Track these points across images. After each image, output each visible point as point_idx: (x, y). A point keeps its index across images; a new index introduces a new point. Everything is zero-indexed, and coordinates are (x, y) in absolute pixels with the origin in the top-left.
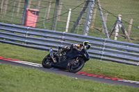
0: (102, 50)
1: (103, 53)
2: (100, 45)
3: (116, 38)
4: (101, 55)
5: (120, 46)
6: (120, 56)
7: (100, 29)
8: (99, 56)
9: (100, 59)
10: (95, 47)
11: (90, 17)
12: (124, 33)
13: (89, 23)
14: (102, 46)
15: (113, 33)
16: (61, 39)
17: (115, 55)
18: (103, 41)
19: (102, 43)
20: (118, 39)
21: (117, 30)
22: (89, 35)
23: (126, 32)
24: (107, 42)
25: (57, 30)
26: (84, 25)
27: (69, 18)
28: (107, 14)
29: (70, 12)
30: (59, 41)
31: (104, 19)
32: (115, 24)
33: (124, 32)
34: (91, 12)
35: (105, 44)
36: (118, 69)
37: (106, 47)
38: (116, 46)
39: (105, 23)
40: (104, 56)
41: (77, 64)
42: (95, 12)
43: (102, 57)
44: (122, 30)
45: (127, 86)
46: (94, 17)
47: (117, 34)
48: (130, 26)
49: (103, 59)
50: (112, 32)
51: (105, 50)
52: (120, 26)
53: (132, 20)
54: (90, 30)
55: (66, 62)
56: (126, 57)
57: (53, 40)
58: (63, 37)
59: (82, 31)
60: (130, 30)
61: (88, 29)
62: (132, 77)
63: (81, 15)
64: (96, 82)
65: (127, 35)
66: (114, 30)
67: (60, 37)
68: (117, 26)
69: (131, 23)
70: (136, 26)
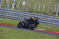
0: (7, 14)
1: (7, 15)
2: (6, 12)
3: (13, 9)
4: (6, 16)
5: (14, 12)
6: (14, 17)
7: (6, 5)
8: (5, 17)
9: (6, 18)
10: (4, 13)
12: (16, 7)
13: (1, 3)
14: (7, 12)
17: (12, 16)
18: (7, 10)
19: (7, 11)
20: (13, 10)
21: (13, 6)
22: (1, 8)
23: (17, 6)
24: (9, 11)
31: (8, 1)
35: (8, 12)
36: (13, 22)
37: (8, 13)
39: (8, 3)
40: (7, 16)
43: (7, 17)
44: (15, 6)
46: (3, 0)
47: (13, 7)
48: (19, 4)
49: (7, 18)
50: (11, 7)
51: (8, 14)
52: (15, 4)
53: (19, 1)
54: (2, 6)
56: (17, 17)
60: (18, 5)
64: (4, 27)
65: (17, 8)
66: (12, 6)
68: (13, 4)
69: (19, 2)
70: (21, 4)
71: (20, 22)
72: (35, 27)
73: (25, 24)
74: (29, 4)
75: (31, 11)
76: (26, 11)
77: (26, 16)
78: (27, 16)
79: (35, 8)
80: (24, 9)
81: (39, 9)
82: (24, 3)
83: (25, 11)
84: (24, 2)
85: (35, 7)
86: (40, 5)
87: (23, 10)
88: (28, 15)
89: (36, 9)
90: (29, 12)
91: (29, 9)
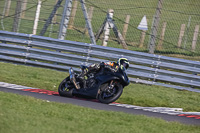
0: (85, 60)
1: (87, 64)
2: (82, 54)
3: (105, 43)
5: (111, 55)
7: (82, 30)
10: (76, 56)
11: (68, 13)
12: (117, 36)
13: (67, 21)
14: (86, 55)
15: (102, 36)
16: (26, 45)
18: (87, 47)
19: (85, 51)
20: (108, 45)
21: (107, 32)
22: (66, 39)
23: (120, 34)
24: (92, 48)
25: (20, 32)
26: (60, 24)
27: (38, 14)
28: (93, 8)
29: (39, 6)
30: (24, 47)
31: (89, 16)
32: (105, 23)
33: (117, 34)
34: (70, 5)
35: (90, 52)
37: (91, 56)
38: (105, 54)
39: (89, 24)
41: (111, 90)
42: (75, 6)
44: (114, 32)
45: (121, 113)
46: (74, 13)
47: (107, 37)
48: (126, 26)
50: (100, 35)
51: (89, 61)
52: (112, 25)
53: (128, 17)
54: (68, 31)
55: (96, 89)
57: (15, 46)
58: (30, 42)
59: (56, 33)
60: (125, 31)
61: (65, 30)
62: (128, 99)
63: (55, 10)
64: (77, 106)
65: (121, 38)
66: (102, 32)
67: (25, 42)
68: (107, 26)
69: (127, 21)
70: (134, 25)
71: (68, 79)
72: (116, 93)
73: (81, 85)
74: (161, 27)
75: (169, 50)
76: (152, 50)
77: (150, 66)
78: (155, 67)
79: (180, 41)
80: (145, 45)
81: (194, 44)
82: (144, 24)
83: (147, 52)
84: (144, 18)
85: (182, 35)
86: (197, 30)
87: (141, 46)
88: (159, 63)
89: (185, 44)
90: (162, 53)
91: (161, 43)
